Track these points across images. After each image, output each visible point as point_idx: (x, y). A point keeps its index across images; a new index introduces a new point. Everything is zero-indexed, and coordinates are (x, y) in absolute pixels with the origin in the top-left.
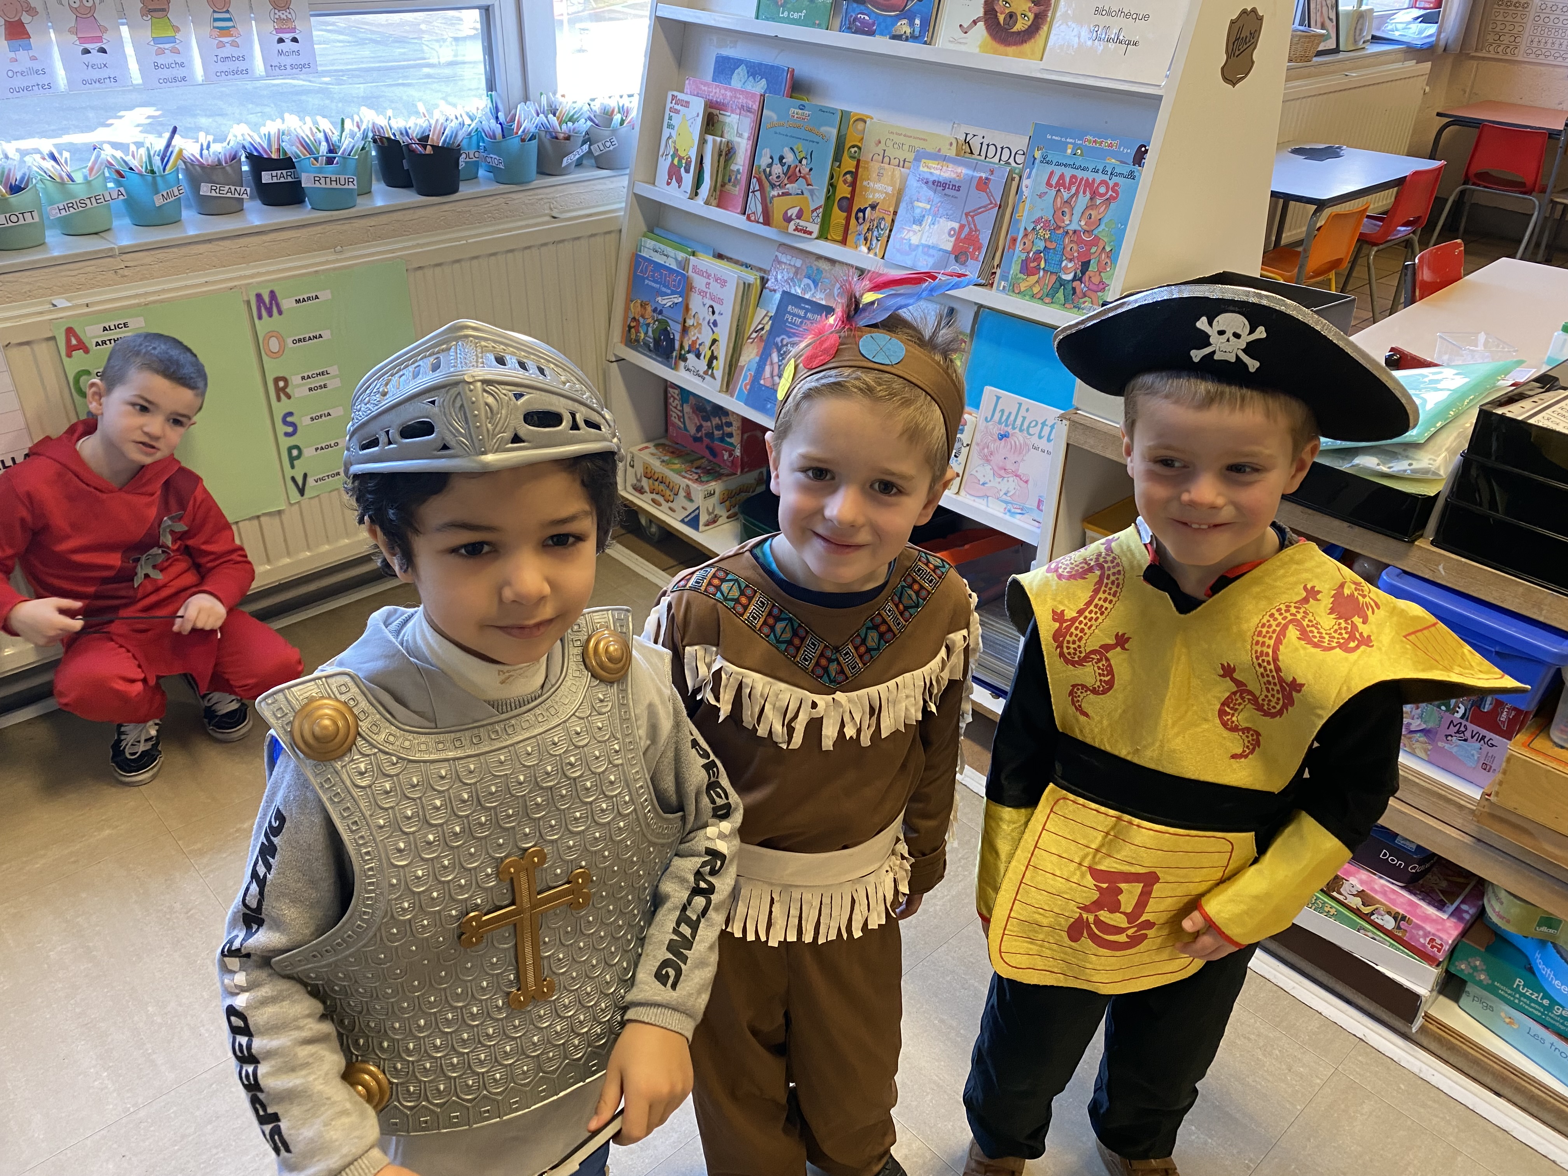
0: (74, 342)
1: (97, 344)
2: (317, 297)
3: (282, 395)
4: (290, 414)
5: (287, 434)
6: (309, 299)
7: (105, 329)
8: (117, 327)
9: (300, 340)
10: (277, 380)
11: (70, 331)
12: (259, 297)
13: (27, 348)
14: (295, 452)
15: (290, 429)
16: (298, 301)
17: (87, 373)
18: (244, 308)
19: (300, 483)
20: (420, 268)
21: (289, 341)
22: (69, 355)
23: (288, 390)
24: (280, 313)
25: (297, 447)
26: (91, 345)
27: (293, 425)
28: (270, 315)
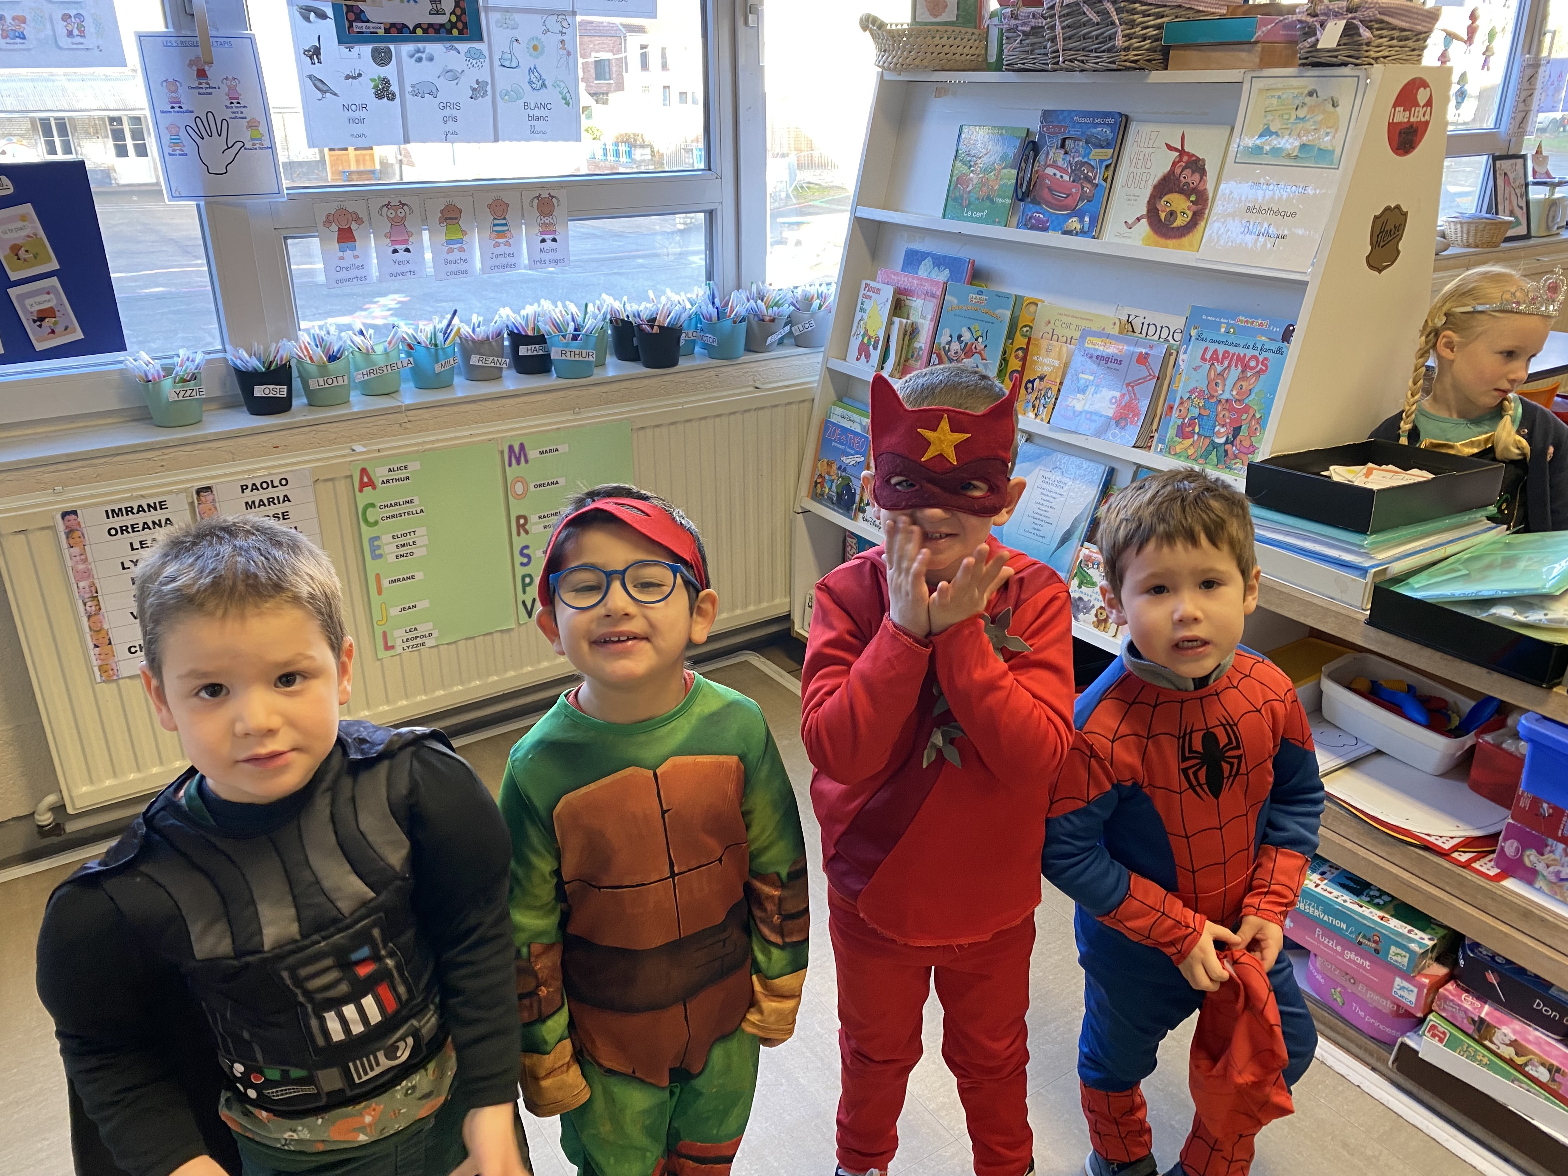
0: (366, 480)
1: (383, 482)
2: (557, 450)
3: (522, 531)
4: (527, 547)
5: (523, 564)
6: (550, 451)
7: (390, 470)
8: (399, 469)
9: (540, 485)
10: (518, 518)
11: (364, 471)
12: (511, 448)
13: (330, 484)
14: (527, 580)
15: (525, 560)
16: (541, 453)
17: (373, 505)
18: (498, 457)
19: (529, 608)
20: (642, 428)
21: (532, 486)
22: (361, 491)
23: (526, 527)
24: (526, 461)
25: (530, 576)
26: (378, 482)
27: (528, 557)
28: (518, 463)
